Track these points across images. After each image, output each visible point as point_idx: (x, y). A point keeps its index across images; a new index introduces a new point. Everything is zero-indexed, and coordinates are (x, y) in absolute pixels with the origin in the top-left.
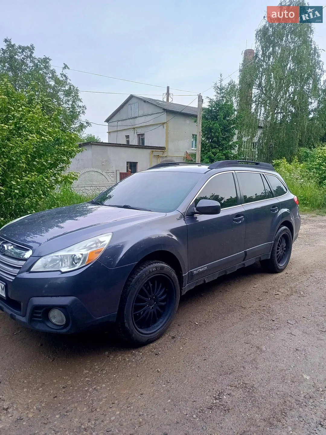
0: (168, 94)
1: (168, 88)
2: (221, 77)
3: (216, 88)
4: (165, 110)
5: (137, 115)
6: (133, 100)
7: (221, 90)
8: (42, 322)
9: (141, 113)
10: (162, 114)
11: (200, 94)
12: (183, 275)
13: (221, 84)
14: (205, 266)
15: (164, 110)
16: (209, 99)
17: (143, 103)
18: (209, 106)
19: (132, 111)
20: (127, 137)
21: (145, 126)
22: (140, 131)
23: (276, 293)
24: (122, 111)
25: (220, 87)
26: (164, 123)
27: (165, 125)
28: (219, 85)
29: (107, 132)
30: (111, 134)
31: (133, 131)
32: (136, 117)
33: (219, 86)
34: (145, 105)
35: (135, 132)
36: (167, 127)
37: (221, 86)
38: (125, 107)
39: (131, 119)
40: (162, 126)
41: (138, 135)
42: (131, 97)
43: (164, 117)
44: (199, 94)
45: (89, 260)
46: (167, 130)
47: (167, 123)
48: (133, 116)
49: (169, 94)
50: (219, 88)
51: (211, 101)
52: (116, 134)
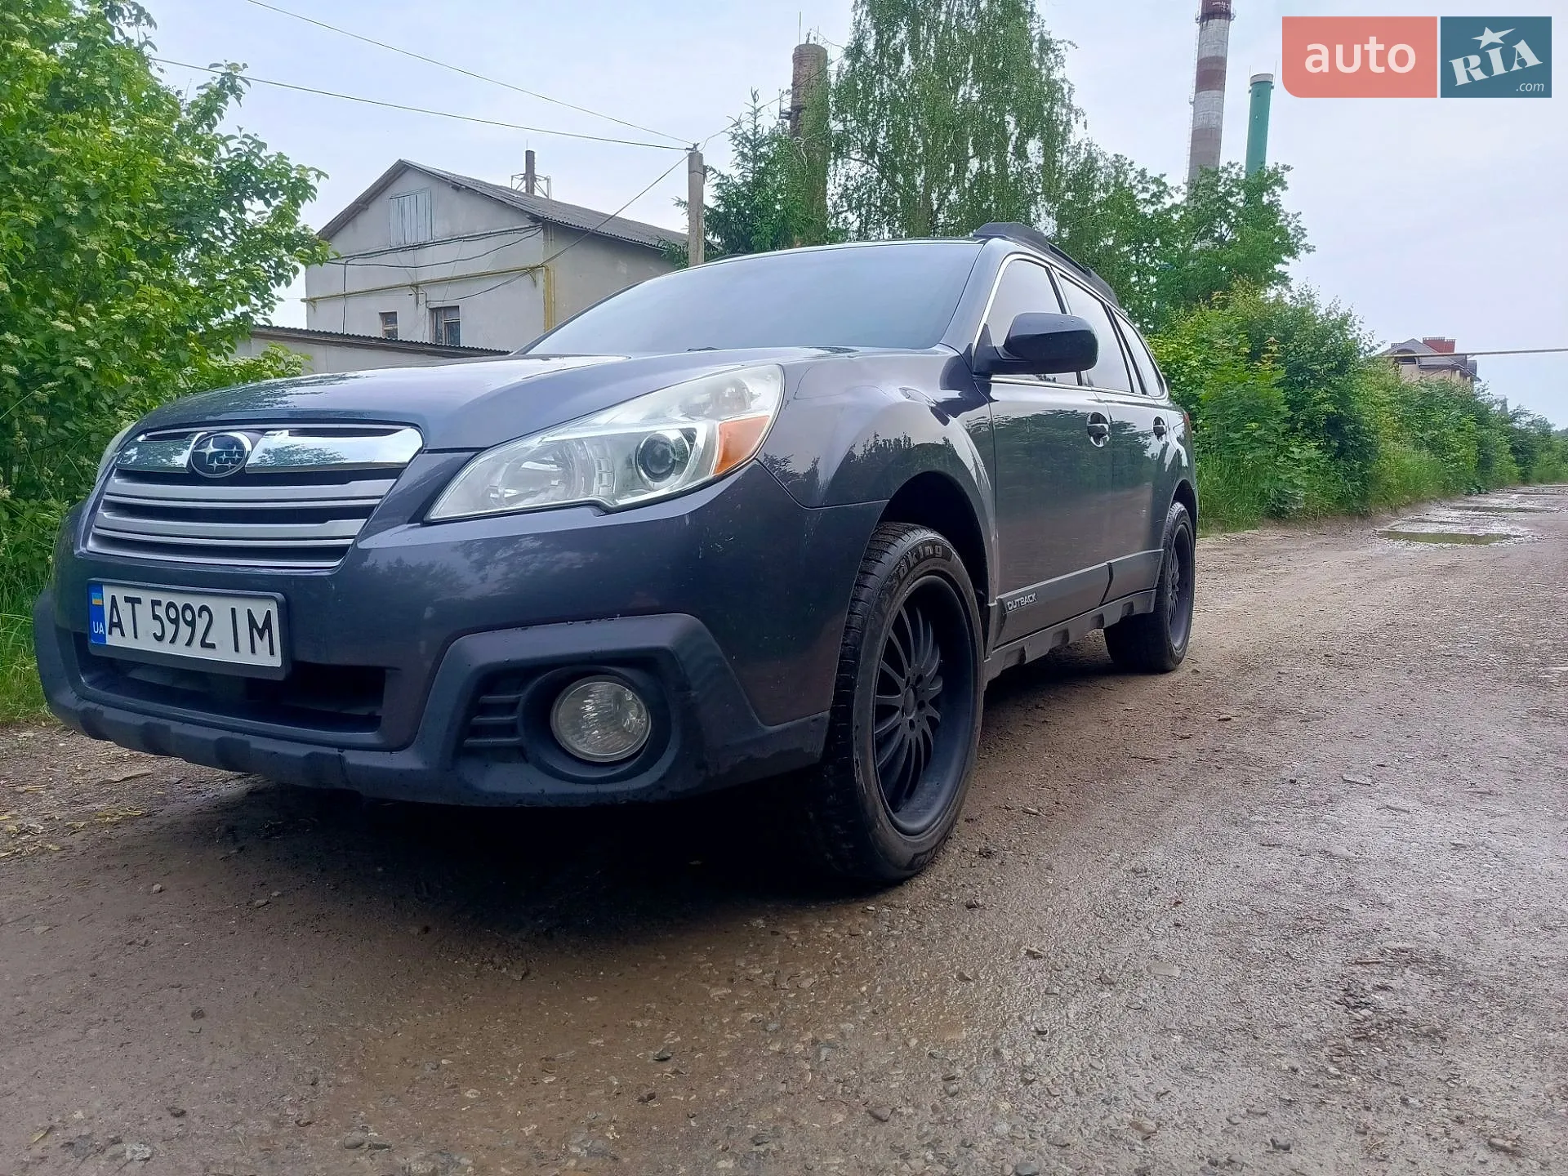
0: (530, 176)
1: (530, 156)
2: (755, 101)
3: (739, 139)
4: (540, 221)
5: (428, 237)
6: (409, 182)
7: (754, 148)
8: (519, 754)
9: (441, 229)
10: (530, 233)
11: (695, 146)
12: (991, 605)
13: (756, 127)
14: (1031, 592)
15: (535, 219)
16: (715, 175)
17: (448, 192)
18: (719, 198)
19: (406, 224)
20: (389, 317)
21: (461, 277)
22: (439, 297)
23: (1221, 717)
24: (363, 220)
25: (752, 138)
26: (533, 270)
27: (540, 277)
28: (747, 127)
29: (303, 300)
30: (320, 306)
31: (413, 298)
32: (421, 246)
33: (749, 133)
34: (458, 201)
35: (422, 299)
36: (549, 282)
37: (754, 134)
38: (376, 208)
39: (404, 249)
40: (527, 279)
41: (432, 310)
42: (401, 170)
43: (534, 247)
44: (692, 147)
45: (725, 458)
46: (548, 292)
47: (547, 270)
48: (411, 241)
49: (534, 179)
50: (747, 139)
51: (723, 182)
52: (341, 304)
